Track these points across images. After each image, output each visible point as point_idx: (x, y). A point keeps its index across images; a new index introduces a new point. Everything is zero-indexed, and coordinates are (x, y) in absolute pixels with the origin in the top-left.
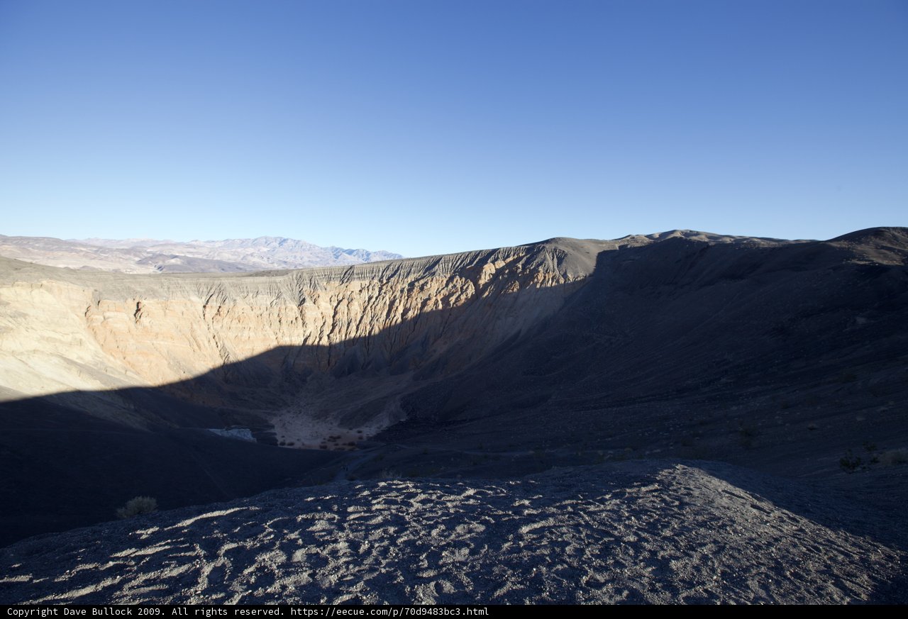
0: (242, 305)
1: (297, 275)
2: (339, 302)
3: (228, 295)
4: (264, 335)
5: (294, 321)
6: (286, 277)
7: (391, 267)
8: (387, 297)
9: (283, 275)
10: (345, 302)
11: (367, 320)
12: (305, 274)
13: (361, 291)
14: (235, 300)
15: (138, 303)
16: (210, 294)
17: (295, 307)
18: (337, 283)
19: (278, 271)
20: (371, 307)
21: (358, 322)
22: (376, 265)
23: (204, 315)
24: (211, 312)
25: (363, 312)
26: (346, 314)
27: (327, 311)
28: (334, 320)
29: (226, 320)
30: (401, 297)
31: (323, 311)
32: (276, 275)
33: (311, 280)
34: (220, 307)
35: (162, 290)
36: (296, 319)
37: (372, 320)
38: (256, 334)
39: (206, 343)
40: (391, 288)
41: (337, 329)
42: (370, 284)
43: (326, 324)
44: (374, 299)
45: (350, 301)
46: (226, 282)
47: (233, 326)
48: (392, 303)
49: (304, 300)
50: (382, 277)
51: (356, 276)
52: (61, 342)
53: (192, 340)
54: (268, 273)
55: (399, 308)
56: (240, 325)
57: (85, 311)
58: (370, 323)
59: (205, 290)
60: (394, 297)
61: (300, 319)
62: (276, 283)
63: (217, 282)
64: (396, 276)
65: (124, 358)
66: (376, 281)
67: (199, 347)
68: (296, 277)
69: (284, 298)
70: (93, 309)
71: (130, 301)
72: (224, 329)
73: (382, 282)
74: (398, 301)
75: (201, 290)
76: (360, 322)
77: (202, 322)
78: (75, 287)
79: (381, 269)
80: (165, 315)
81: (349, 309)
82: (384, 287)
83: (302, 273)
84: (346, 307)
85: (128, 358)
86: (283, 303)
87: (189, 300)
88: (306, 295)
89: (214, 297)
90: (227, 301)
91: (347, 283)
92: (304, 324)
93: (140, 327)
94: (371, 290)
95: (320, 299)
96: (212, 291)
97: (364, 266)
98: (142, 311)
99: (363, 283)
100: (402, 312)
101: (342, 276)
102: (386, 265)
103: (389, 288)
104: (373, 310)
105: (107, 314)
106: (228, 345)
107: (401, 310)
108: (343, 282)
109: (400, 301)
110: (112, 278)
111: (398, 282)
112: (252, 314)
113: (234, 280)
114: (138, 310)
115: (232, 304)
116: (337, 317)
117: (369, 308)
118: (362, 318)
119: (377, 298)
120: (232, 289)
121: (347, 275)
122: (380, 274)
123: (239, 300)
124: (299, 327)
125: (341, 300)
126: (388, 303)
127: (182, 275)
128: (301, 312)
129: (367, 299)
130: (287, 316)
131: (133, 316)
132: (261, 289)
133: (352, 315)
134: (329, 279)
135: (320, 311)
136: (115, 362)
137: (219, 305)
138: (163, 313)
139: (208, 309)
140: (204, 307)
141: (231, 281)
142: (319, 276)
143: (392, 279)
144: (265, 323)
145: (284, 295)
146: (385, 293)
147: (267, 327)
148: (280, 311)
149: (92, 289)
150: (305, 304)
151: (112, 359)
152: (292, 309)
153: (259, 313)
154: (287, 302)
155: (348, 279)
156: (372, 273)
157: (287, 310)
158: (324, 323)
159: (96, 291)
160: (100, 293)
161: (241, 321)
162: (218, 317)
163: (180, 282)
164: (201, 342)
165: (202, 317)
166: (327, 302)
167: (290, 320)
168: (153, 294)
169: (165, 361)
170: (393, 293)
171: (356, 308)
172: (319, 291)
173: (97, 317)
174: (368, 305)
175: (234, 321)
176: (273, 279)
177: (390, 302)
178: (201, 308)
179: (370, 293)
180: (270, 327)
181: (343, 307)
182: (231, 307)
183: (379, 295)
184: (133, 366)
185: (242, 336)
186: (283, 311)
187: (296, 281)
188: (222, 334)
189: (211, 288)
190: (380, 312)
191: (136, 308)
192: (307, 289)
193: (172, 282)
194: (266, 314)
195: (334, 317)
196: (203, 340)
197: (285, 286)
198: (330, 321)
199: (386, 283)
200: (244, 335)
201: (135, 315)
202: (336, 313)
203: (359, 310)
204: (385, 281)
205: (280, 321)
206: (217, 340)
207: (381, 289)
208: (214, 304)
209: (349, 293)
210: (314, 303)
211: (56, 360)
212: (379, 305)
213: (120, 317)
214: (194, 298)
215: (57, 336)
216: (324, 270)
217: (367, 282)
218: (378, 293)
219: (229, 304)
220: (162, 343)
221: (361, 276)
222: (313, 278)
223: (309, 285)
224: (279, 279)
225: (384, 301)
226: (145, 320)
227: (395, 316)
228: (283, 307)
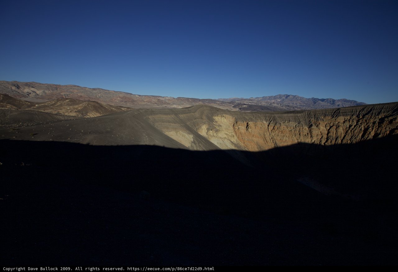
0: (283, 126)
1: (308, 113)
2: (331, 127)
3: (277, 121)
4: (293, 140)
5: (306, 135)
6: (302, 114)
7: (366, 109)
8: (363, 126)
9: (300, 113)
10: (335, 127)
11: (348, 137)
12: (312, 113)
13: (344, 122)
14: (280, 124)
15: (247, 123)
16: (270, 121)
17: (307, 129)
18: (330, 118)
19: (298, 111)
20: (351, 131)
21: (342, 138)
22: (354, 108)
23: (268, 129)
24: (271, 128)
25: (346, 133)
26: (335, 133)
27: (323, 131)
28: (327, 136)
29: (276, 132)
30: (373, 126)
31: (322, 131)
32: (297, 113)
33: (315, 116)
34: (274, 126)
35: (253, 118)
36: (308, 134)
37: (351, 138)
38: (289, 139)
39: (269, 140)
40: (366, 121)
41: (329, 141)
42: (350, 118)
43: (323, 137)
44: (353, 127)
45: (338, 127)
46: (276, 115)
47: (280, 135)
48: (366, 130)
49: (312, 125)
50: (359, 114)
51: (341, 114)
52: (229, 135)
53: (264, 139)
54: (294, 112)
55: (372, 133)
56: (282, 135)
57: (233, 125)
58: (350, 139)
59: (268, 119)
60: (368, 126)
61: (309, 134)
62: (298, 117)
63: (273, 116)
64: (369, 114)
65: (244, 143)
66: (354, 117)
67: (267, 142)
68: (307, 114)
69: (302, 124)
70: (235, 125)
71: (245, 122)
72: (276, 135)
73: (359, 117)
74: (371, 128)
75: (267, 119)
76: (344, 138)
77: (267, 132)
78: (230, 117)
79: (358, 110)
80: (255, 128)
81: (336, 131)
82: (361, 121)
83: (310, 112)
84: (335, 130)
85: (245, 143)
86: (301, 126)
87: (263, 123)
88: (312, 123)
89: (272, 122)
90: (277, 124)
91: (336, 118)
92: (311, 136)
93: (248, 132)
94: (351, 121)
95: (320, 125)
96: (271, 119)
97: (347, 108)
98: (249, 126)
99: (346, 117)
100: (373, 135)
101: (333, 114)
102: (362, 108)
103: (364, 121)
104: (352, 133)
105: (239, 127)
106: (277, 142)
107: (373, 134)
108: (333, 117)
109: (372, 129)
110: (239, 114)
111: (371, 118)
112: (287, 130)
113: (280, 115)
114: (247, 126)
115: (279, 125)
116: (330, 134)
117: (349, 131)
118: (345, 136)
119: (355, 126)
120: (279, 119)
121: (336, 113)
122: (358, 113)
123: (282, 124)
124: (309, 138)
125: (332, 126)
126: (363, 129)
127: (260, 113)
128: (310, 131)
129: (348, 126)
130: (303, 132)
131: (246, 128)
132: (291, 119)
133: (339, 134)
134: (325, 116)
135: (320, 131)
136: (242, 144)
137: (274, 125)
138: (254, 127)
139: (269, 127)
140: (268, 126)
141: (278, 115)
142: (319, 113)
143: (367, 116)
144: (293, 135)
145: (302, 123)
146: (360, 124)
147: (294, 136)
148: (300, 129)
149: (234, 118)
150: (312, 127)
151: (241, 143)
152: (306, 129)
153: (290, 130)
154: (303, 126)
155: (337, 116)
156: (352, 112)
157: (303, 129)
158: (322, 137)
159: (235, 118)
160: (237, 119)
161: (283, 133)
162: (273, 130)
163: (259, 115)
164: (267, 140)
165: (267, 130)
166: (323, 127)
167: (304, 134)
168: (252, 120)
169: (256, 146)
170: (367, 124)
171: (341, 130)
172: (320, 121)
173: (236, 127)
174: (349, 129)
175: (280, 133)
176: (296, 115)
177: (364, 129)
178: (267, 126)
179: (350, 123)
180: (295, 136)
181: (333, 130)
182: (279, 127)
183: (357, 124)
184: (247, 146)
185: (283, 139)
186: (301, 130)
187: (307, 116)
188: (275, 138)
189: (270, 118)
190: (357, 134)
191: (246, 125)
192: (313, 120)
193: (257, 115)
194: (293, 130)
195: (327, 134)
196: (268, 139)
197: (302, 118)
198: (325, 136)
199: (362, 118)
200: (284, 139)
201: (246, 127)
202: (328, 133)
203: (343, 132)
204: (361, 117)
205: (300, 134)
206: (273, 140)
207: (358, 122)
208: (272, 125)
209: (337, 123)
210: (317, 127)
211: (229, 141)
212: (357, 130)
213: (243, 128)
214: (265, 122)
215: (228, 133)
216: (322, 111)
217: (349, 117)
218: (356, 123)
219: (278, 125)
220: (255, 139)
221: (345, 114)
222: (316, 115)
223: (314, 118)
224: (299, 115)
225: (360, 128)
226: (250, 130)
227: (368, 137)
228: (302, 128)
